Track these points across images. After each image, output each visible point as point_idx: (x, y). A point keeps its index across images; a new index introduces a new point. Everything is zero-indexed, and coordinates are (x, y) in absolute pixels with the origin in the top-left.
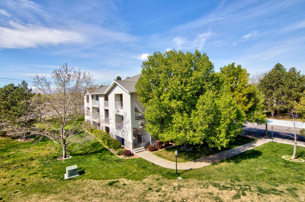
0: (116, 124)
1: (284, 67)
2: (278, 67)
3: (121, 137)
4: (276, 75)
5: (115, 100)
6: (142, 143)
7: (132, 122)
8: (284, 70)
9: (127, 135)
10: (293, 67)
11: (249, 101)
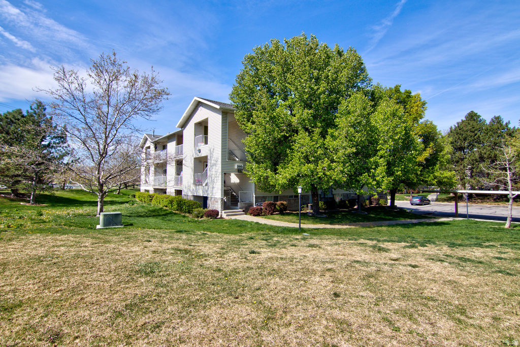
0: (194, 176)
1: (481, 118)
2: (472, 116)
3: (202, 195)
4: (469, 127)
5: (195, 135)
6: (239, 203)
7: (222, 161)
8: (482, 123)
9: (213, 188)
10: (497, 116)
11: (426, 147)
